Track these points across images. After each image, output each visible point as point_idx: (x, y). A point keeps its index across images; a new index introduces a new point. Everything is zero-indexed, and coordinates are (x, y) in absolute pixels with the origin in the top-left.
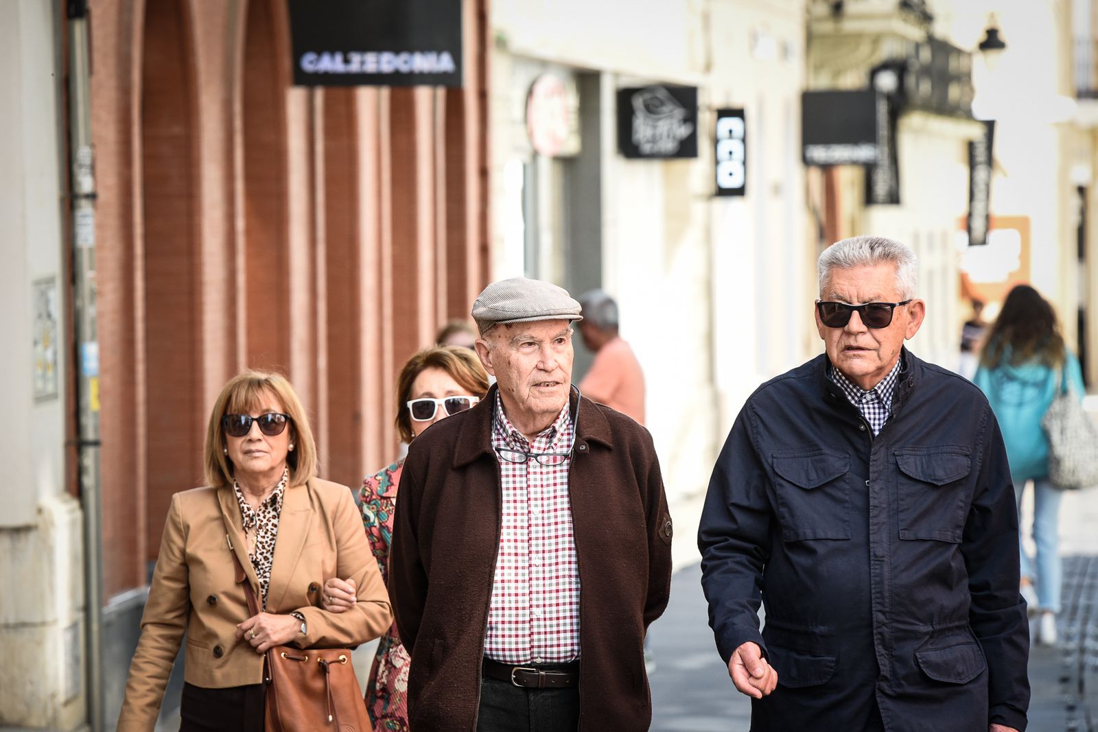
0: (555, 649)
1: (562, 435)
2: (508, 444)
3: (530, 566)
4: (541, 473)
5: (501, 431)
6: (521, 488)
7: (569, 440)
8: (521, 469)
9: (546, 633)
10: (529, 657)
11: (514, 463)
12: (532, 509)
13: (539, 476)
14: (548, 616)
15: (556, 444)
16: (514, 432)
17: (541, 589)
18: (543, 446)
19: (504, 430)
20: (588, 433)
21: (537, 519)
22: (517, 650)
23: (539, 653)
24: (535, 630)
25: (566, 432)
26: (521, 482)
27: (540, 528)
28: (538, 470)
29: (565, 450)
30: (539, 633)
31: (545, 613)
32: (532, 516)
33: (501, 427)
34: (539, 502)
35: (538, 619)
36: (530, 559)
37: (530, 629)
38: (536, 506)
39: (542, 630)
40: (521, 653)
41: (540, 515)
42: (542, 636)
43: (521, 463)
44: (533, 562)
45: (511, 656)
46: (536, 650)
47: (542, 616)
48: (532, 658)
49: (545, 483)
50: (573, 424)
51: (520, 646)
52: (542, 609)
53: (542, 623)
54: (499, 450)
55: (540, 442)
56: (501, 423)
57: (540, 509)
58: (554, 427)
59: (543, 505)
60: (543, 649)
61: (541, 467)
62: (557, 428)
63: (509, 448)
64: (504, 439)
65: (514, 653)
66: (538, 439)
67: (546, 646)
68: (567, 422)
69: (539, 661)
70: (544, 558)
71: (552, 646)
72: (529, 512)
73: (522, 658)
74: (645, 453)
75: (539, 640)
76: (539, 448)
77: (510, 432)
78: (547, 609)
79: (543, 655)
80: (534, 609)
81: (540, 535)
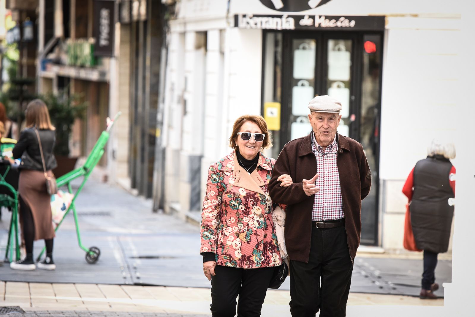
0: (330, 217)
1: (334, 147)
2: (317, 150)
3: (324, 189)
4: (328, 160)
5: (315, 146)
6: (321, 164)
7: (336, 149)
8: (321, 158)
9: (328, 211)
10: (321, 219)
11: (319, 156)
12: (325, 171)
13: (327, 161)
14: (329, 206)
15: (332, 150)
16: (319, 146)
17: (327, 197)
18: (328, 151)
19: (316, 146)
20: (342, 147)
21: (326, 174)
22: (318, 216)
23: (325, 218)
24: (324, 210)
25: (335, 146)
26: (322, 163)
27: (327, 178)
28: (327, 159)
29: (335, 152)
30: (326, 211)
31: (328, 205)
32: (325, 173)
33: (315, 144)
34: (327, 169)
35: (326, 207)
36: (324, 187)
37: (323, 210)
38: (326, 170)
39: (327, 210)
40: (319, 217)
41: (328, 173)
42: (327, 213)
43: (321, 156)
44: (325, 188)
45: (316, 218)
46: (324, 216)
47: (327, 206)
48: (323, 219)
49: (329, 163)
50: (337, 144)
51: (319, 215)
52: (327, 204)
53: (327, 208)
54: (314, 152)
55: (327, 150)
56: (315, 143)
57: (327, 171)
58: (332, 145)
59: (328, 170)
60: (326, 217)
61: (328, 158)
62: (333, 145)
63: (317, 151)
64: (316, 148)
65: (317, 217)
66: (327, 149)
67: (327, 216)
68: (335, 143)
69: (325, 220)
70: (328, 187)
71: (329, 216)
72: (324, 172)
73: (319, 219)
74: (360, 153)
75: (325, 214)
76: (327, 151)
77: (318, 146)
78: (329, 204)
79: (326, 218)
80: (324, 204)
81: (327, 180)
